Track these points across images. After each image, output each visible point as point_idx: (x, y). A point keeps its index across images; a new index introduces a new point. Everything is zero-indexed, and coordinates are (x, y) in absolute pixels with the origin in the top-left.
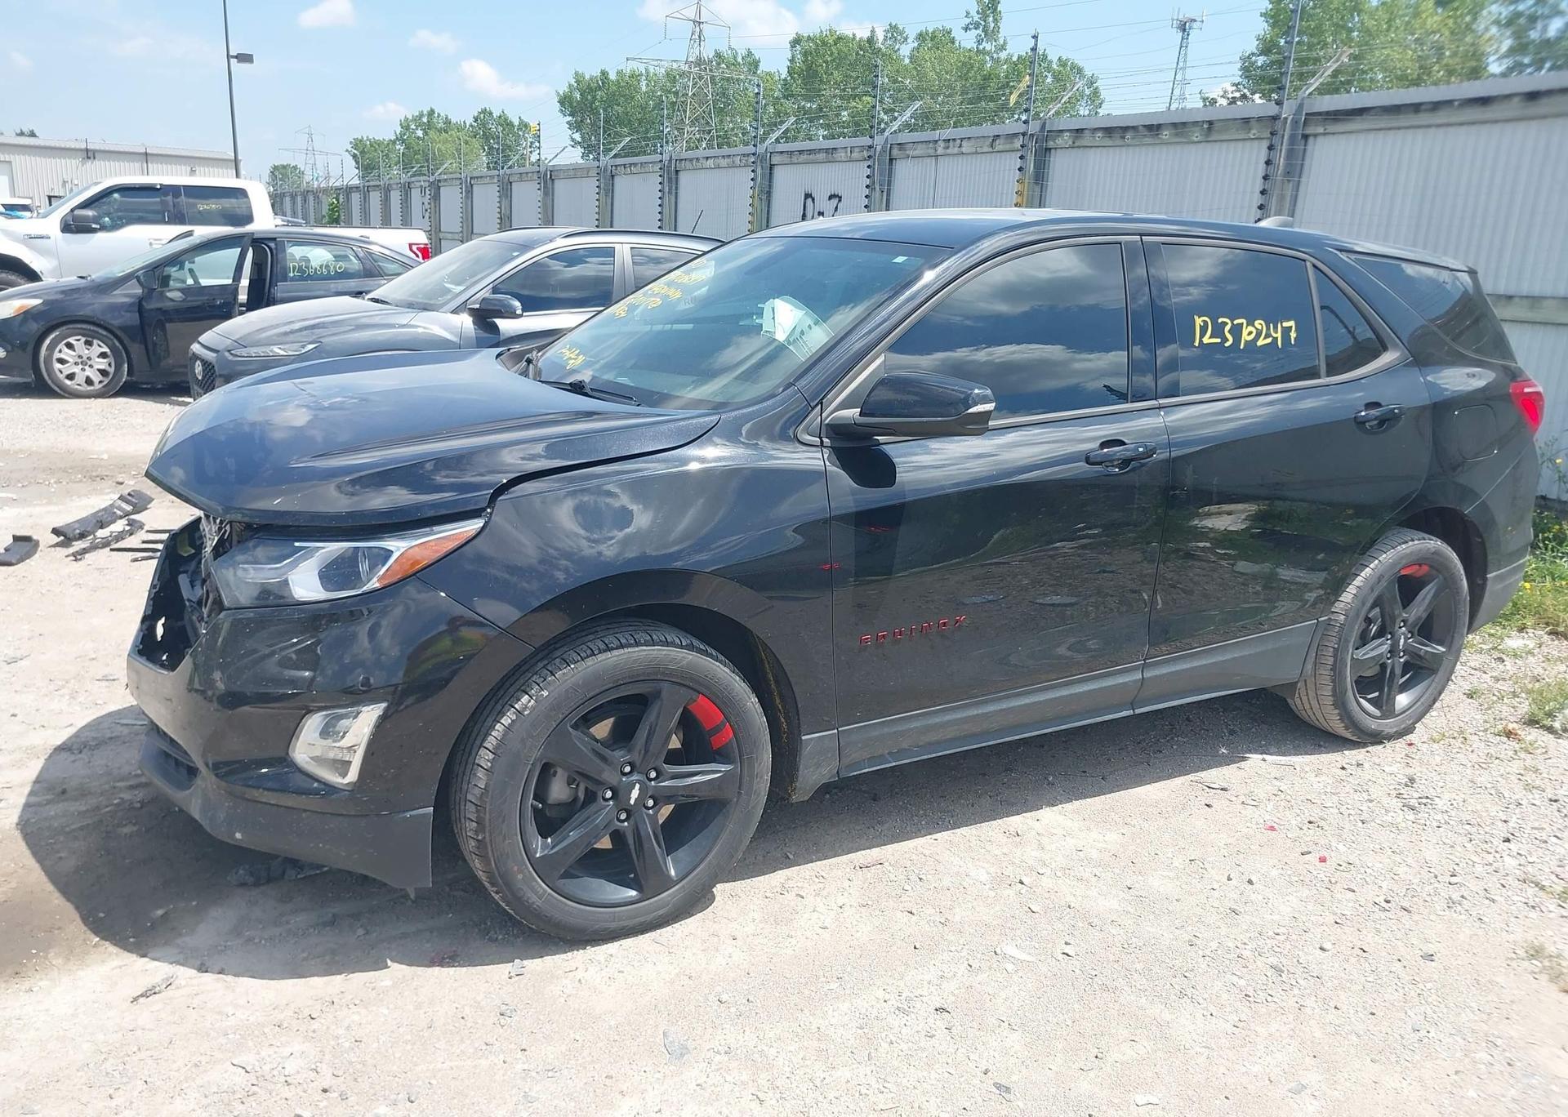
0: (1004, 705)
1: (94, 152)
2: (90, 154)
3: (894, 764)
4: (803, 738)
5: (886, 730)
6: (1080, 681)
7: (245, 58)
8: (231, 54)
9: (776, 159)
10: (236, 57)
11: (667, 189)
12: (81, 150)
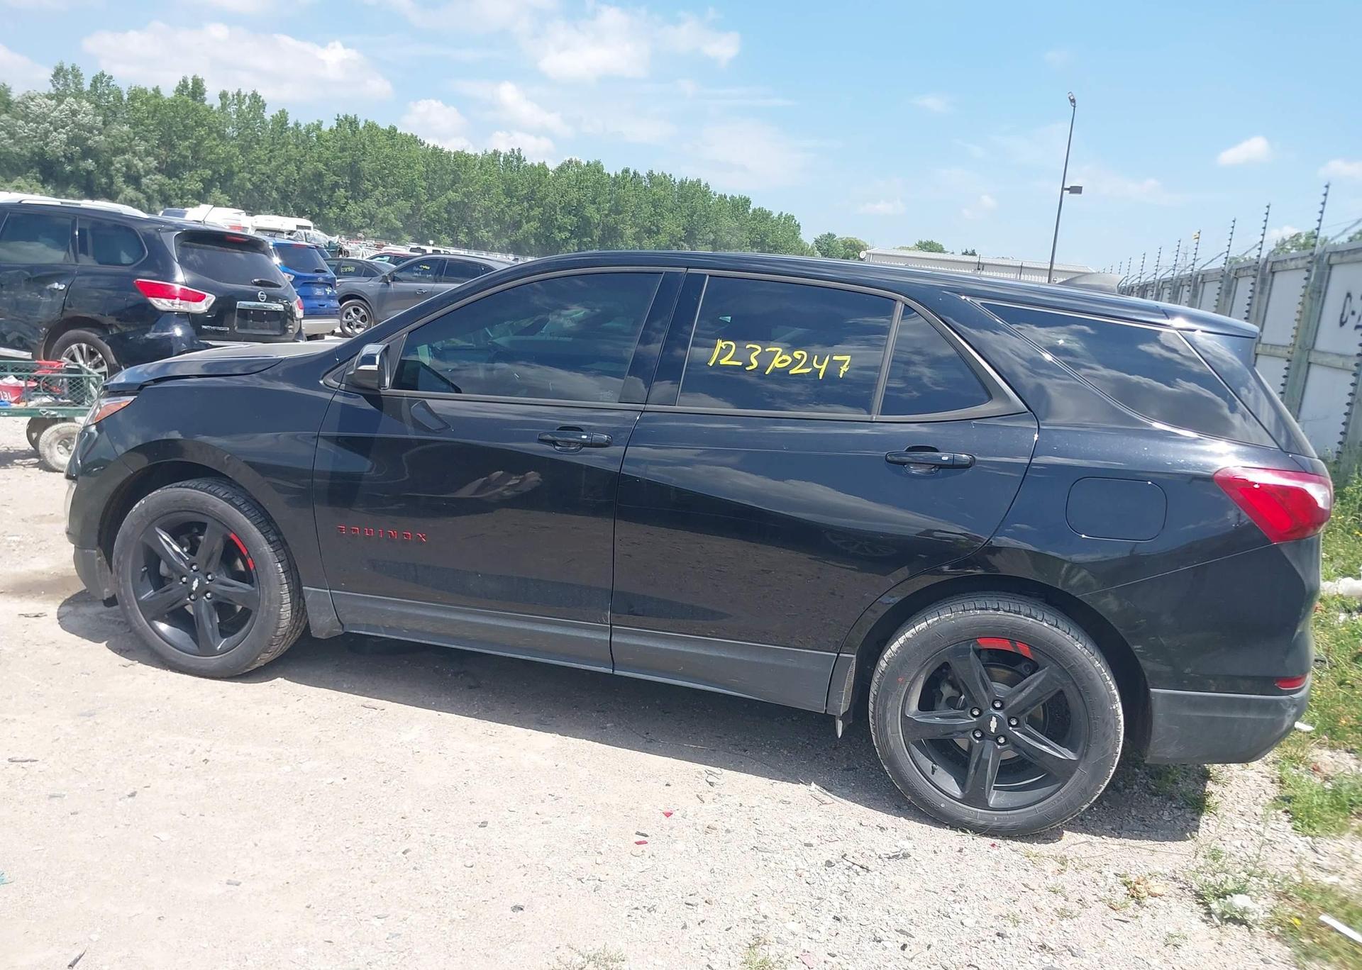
0: (470, 619)
1: (984, 265)
2: (981, 267)
3: (384, 636)
4: (304, 588)
5: (368, 604)
6: (543, 622)
7: (1076, 190)
8: (1065, 187)
9: (1334, 259)
10: (1068, 189)
11: (1258, 290)
12: (975, 263)
